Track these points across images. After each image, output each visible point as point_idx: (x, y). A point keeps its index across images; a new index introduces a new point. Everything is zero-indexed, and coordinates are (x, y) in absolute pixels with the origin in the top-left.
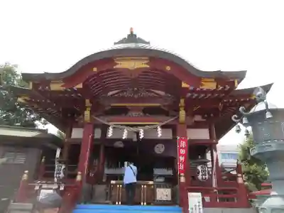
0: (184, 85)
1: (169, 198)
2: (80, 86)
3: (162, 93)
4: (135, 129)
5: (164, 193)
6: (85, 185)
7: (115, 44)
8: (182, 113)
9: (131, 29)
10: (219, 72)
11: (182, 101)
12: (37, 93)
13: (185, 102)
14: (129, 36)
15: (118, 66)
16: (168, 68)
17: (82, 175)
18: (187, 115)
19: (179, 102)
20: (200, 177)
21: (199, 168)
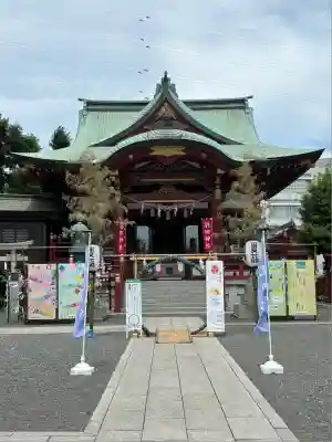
0: (220, 171)
3: (197, 165)
8: (218, 192)
11: (218, 181)
15: (154, 153)
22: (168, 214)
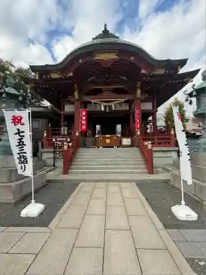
0: (143, 71)
1: (129, 144)
2: (71, 74)
3: (125, 78)
4: (107, 104)
5: (126, 141)
6: (81, 138)
7: (93, 39)
8: (139, 92)
9: (105, 25)
10: (169, 60)
11: (139, 83)
12: (41, 81)
13: (141, 84)
14: (103, 32)
15: (97, 58)
16: (132, 58)
17: (79, 132)
18: (141, 94)
19: (137, 84)
20: (149, 131)
21: (148, 126)
22: (108, 108)
